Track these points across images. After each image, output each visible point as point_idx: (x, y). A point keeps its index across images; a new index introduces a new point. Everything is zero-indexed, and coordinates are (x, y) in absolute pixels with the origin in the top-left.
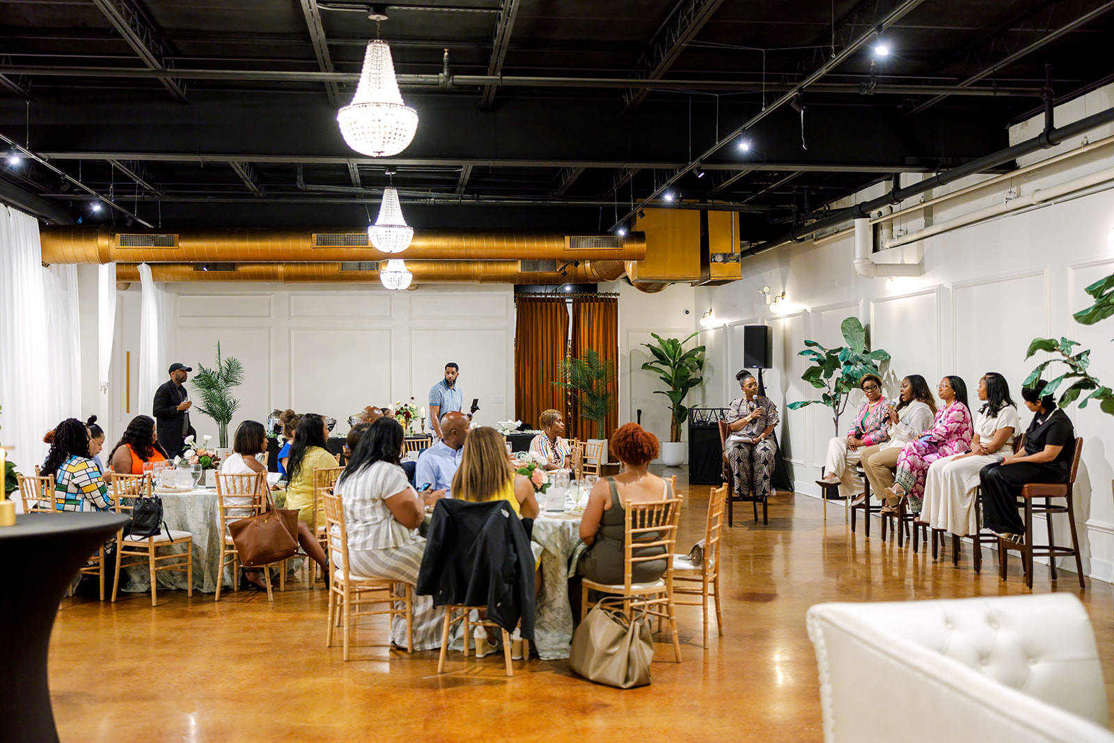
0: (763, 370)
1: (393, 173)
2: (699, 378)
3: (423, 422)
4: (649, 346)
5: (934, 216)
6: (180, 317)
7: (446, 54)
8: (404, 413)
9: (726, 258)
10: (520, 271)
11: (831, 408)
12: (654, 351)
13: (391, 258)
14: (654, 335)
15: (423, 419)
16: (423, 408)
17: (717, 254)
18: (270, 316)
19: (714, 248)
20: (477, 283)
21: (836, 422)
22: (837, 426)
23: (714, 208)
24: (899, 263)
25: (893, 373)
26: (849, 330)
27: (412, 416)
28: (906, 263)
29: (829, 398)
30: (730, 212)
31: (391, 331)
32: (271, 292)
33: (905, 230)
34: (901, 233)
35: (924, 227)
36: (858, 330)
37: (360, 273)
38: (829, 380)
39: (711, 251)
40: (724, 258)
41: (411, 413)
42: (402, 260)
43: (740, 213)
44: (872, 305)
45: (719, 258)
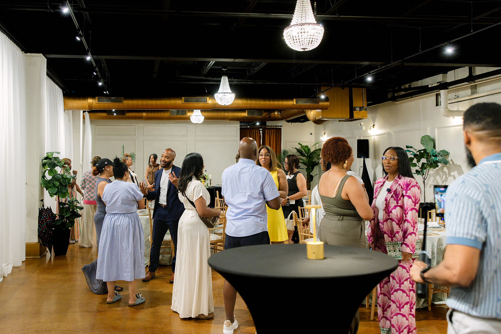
0: (365, 159)
1: (226, 69)
2: (318, 162)
3: (210, 181)
4: (296, 148)
5: (478, 89)
6: (97, 135)
7: (315, 4)
8: (203, 177)
9: (361, 109)
10: (247, 116)
11: (421, 176)
12: (298, 151)
13: (195, 109)
14: (299, 144)
15: (210, 180)
16: (210, 175)
17: (357, 107)
18: (135, 135)
19: (355, 105)
20: (227, 121)
21: (424, 182)
22: (424, 184)
23: (355, 87)
24: (456, 110)
25: (451, 160)
26: (425, 141)
27: (207, 179)
28: (460, 110)
29: (419, 172)
30: (362, 89)
31: (187, 141)
32: (136, 125)
33: (457, 95)
34: (456, 97)
35: (470, 94)
36: (429, 140)
37: (178, 116)
38: (419, 163)
39: (354, 106)
40: (360, 109)
41: (206, 177)
42: (200, 110)
43: (366, 89)
44: (436, 130)
45: (358, 109)
